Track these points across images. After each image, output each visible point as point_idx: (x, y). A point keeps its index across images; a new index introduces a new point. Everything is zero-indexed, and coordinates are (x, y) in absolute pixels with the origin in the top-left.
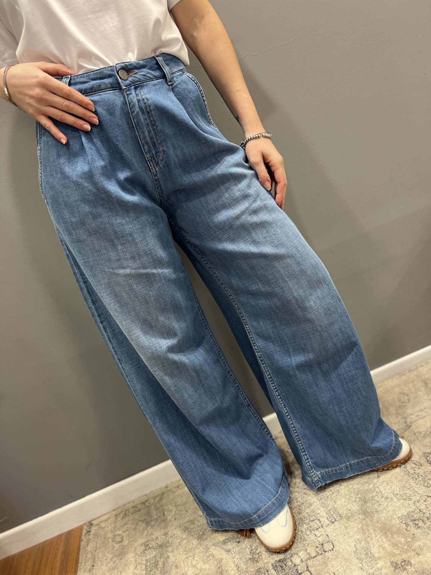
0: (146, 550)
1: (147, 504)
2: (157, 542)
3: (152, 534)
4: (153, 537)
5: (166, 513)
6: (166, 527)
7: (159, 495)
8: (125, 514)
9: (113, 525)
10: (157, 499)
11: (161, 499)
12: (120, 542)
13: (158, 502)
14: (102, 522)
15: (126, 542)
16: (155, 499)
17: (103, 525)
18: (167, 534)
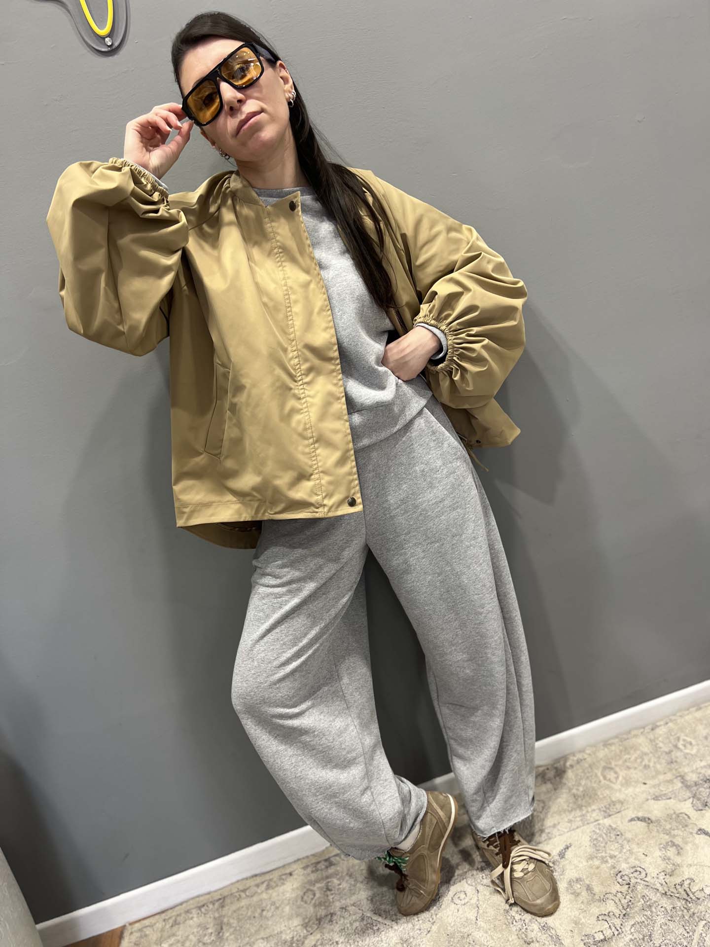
1: (203, 910)
5: (224, 927)
7: (220, 899)
8: (175, 921)
9: (159, 935)
10: (217, 904)
11: (223, 907)
13: (217, 910)
14: (147, 926)
16: (214, 904)
17: (148, 931)
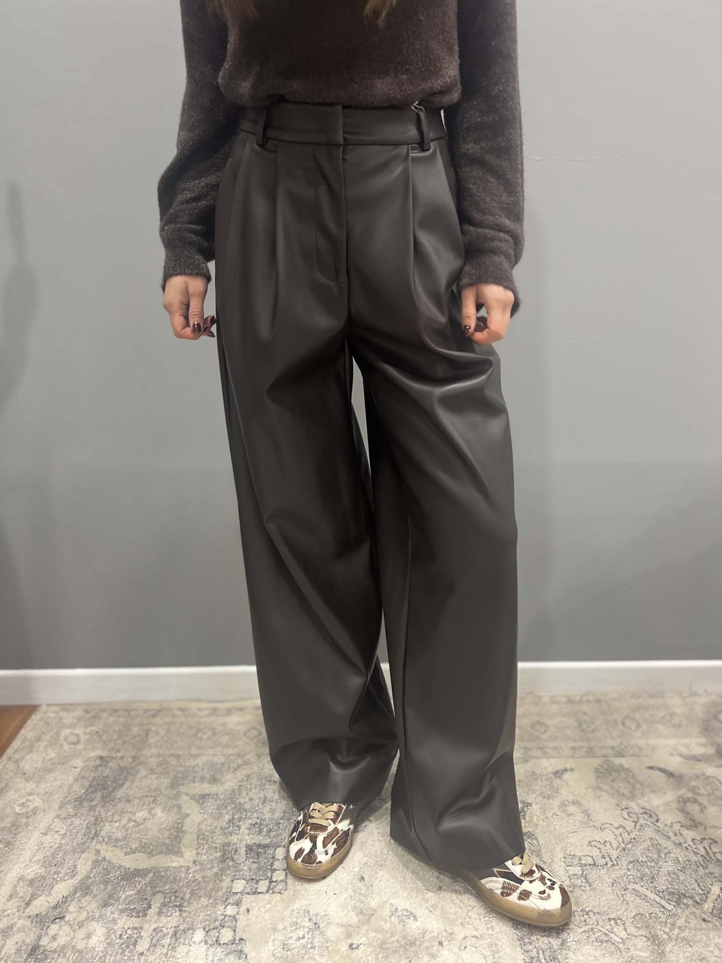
0: (101, 765)
1: (132, 713)
2: (120, 762)
3: (118, 751)
4: (119, 755)
6: (140, 749)
7: (154, 710)
10: (149, 714)
11: (153, 716)
12: (74, 744)
13: (148, 717)
15: (80, 747)
16: (145, 712)
18: (138, 759)
